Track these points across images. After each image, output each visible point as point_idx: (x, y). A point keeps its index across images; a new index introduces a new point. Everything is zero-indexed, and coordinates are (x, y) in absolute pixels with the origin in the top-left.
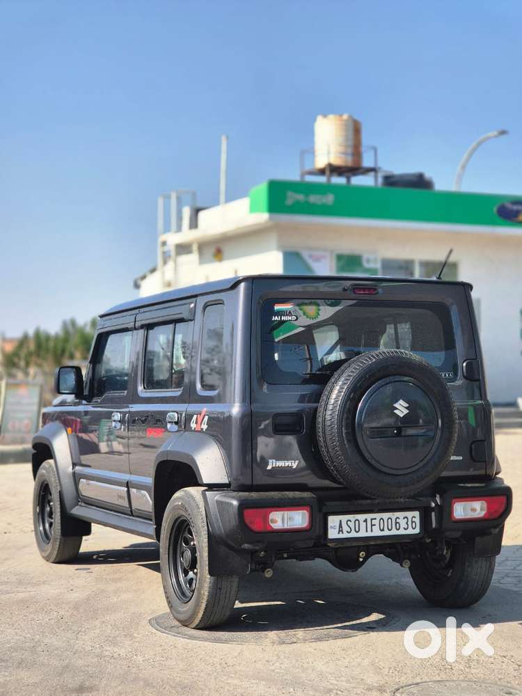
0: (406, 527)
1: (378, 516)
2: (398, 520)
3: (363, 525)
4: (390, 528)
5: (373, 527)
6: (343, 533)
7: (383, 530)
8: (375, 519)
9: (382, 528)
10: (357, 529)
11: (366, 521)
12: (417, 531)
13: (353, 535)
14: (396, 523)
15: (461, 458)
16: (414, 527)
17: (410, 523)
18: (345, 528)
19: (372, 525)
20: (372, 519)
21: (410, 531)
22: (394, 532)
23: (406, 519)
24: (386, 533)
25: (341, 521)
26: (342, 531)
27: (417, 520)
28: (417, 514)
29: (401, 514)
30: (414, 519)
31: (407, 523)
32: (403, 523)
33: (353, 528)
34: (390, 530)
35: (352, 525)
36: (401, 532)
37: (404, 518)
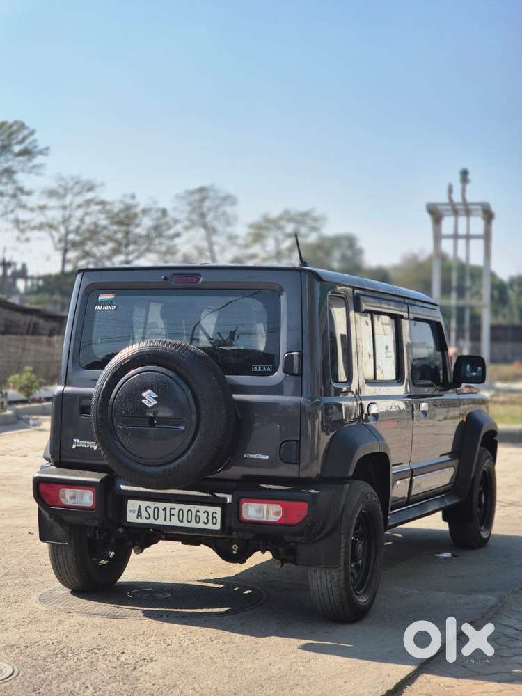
0: (206, 521)
1: (178, 506)
2: (198, 513)
3: (162, 513)
4: (189, 520)
5: (172, 517)
6: (141, 518)
7: (182, 521)
8: (174, 509)
9: (181, 518)
10: (156, 517)
11: (165, 509)
12: (218, 527)
13: (151, 521)
14: (196, 516)
15: (268, 457)
16: (214, 522)
17: (210, 518)
18: (144, 514)
19: (171, 515)
20: (171, 509)
21: (210, 526)
22: (193, 525)
23: (206, 514)
24: (185, 524)
25: (140, 506)
26: (141, 516)
27: (218, 516)
28: (218, 510)
29: (202, 508)
30: (215, 515)
31: (207, 518)
32: (203, 517)
33: (152, 515)
34: (189, 522)
35: (151, 511)
36: (201, 525)
37: (205, 512)
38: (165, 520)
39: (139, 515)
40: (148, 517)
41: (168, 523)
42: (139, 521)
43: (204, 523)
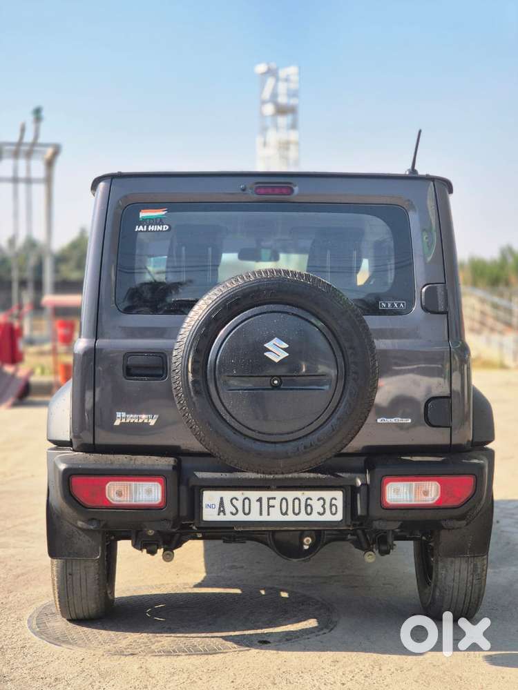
0: (321, 510)
1: (279, 495)
2: (309, 502)
3: (255, 506)
4: (297, 511)
5: (270, 509)
6: (225, 514)
7: (286, 514)
8: (275, 498)
9: (284, 511)
10: (247, 511)
11: (260, 500)
12: (339, 517)
13: (240, 517)
14: (307, 505)
15: (410, 421)
16: (334, 512)
17: (327, 506)
18: (228, 508)
19: (269, 507)
20: (269, 499)
21: (328, 517)
22: (303, 517)
23: (322, 501)
24: (291, 517)
25: (222, 499)
26: (224, 512)
27: (340, 504)
28: (339, 495)
29: (314, 495)
30: (334, 502)
31: (323, 506)
32: (317, 506)
33: (240, 509)
34: (297, 514)
35: (239, 504)
36: (315, 517)
37: (319, 499)
38: (261, 514)
39: (222, 510)
40: (234, 511)
41: (265, 518)
42: (222, 518)
43: (319, 513)
